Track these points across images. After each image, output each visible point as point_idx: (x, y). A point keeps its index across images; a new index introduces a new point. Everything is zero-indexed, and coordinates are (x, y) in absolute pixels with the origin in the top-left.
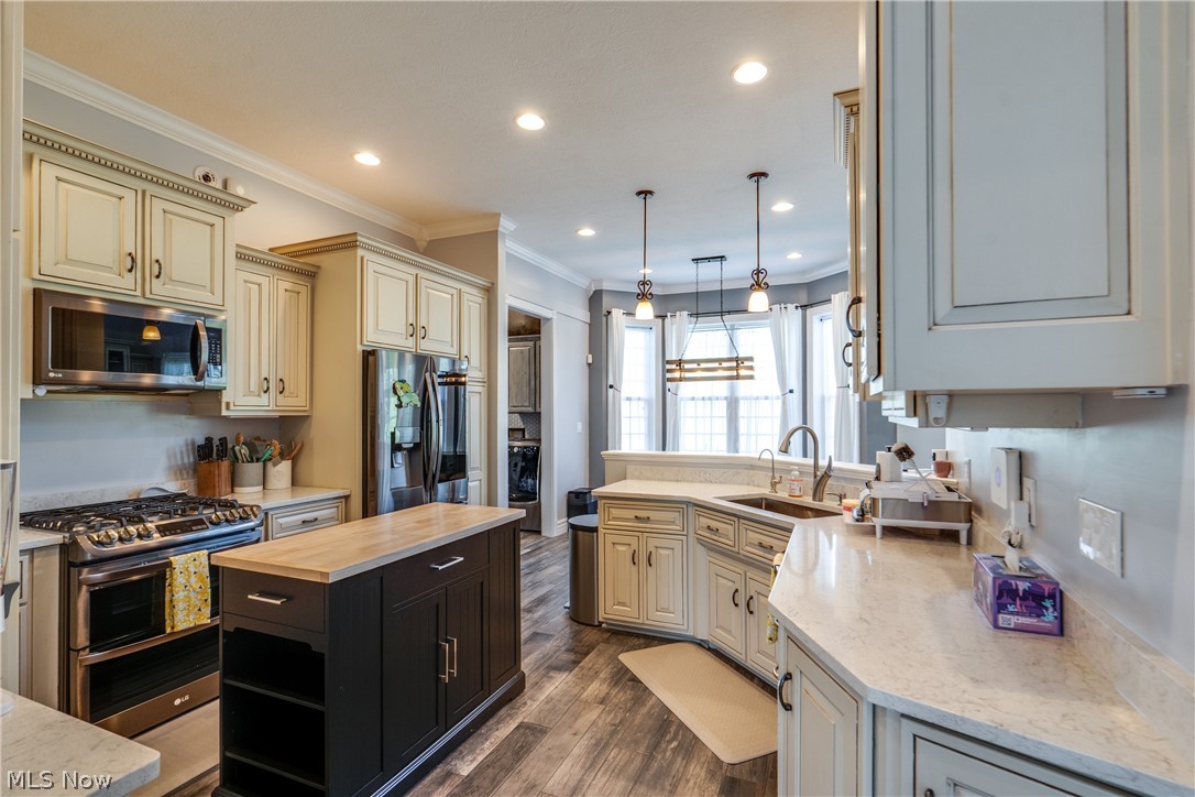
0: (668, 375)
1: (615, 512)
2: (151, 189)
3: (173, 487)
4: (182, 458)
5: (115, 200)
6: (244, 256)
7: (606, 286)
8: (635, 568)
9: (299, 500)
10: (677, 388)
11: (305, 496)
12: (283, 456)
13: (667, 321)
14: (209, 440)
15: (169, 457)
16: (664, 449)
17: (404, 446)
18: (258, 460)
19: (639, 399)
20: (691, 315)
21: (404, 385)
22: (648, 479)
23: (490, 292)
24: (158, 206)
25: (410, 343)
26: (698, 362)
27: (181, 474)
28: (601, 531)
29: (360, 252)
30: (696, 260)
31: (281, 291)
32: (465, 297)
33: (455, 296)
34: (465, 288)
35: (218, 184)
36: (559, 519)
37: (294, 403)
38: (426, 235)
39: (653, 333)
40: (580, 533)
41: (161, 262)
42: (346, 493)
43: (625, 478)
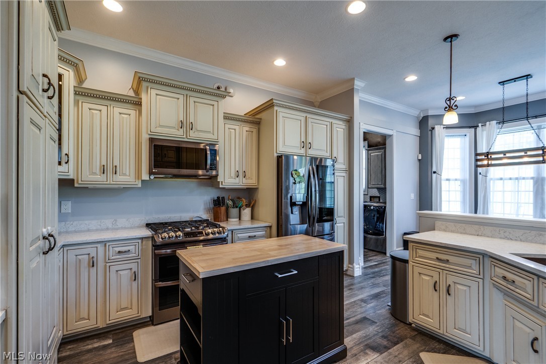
0: (479, 163)
1: (420, 252)
2: (190, 93)
3: (205, 216)
4: (210, 205)
5: (176, 100)
6: (228, 117)
7: (431, 113)
8: (436, 294)
9: (254, 226)
10: (487, 172)
11: (257, 224)
12: (247, 206)
13: (479, 130)
14: (218, 198)
15: (204, 204)
16: (476, 212)
17: (298, 203)
18: (237, 207)
19: (456, 180)
20: (499, 123)
21: (297, 172)
22: (452, 231)
23: (350, 122)
24: (192, 99)
25: (302, 151)
26: (504, 153)
27: (209, 212)
28: (411, 263)
29: (276, 108)
30: (502, 83)
31: (244, 132)
32: (335, 126)
33: (328, 126)
34: (334, 121)
35: (223, 89)
36: (397, 248)
37: (250, 182)
38: (319, 99)
39: (467, 138)
40: (398, 263)
41: (193, 123)
42: (270, 224)
43: (434, 230)
